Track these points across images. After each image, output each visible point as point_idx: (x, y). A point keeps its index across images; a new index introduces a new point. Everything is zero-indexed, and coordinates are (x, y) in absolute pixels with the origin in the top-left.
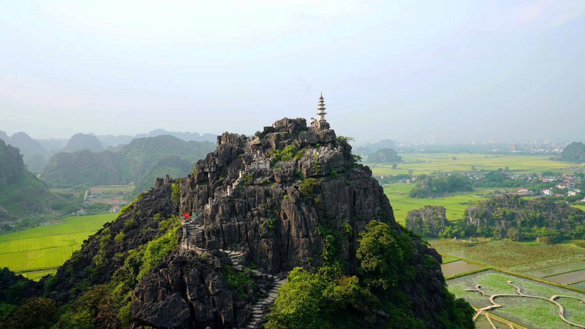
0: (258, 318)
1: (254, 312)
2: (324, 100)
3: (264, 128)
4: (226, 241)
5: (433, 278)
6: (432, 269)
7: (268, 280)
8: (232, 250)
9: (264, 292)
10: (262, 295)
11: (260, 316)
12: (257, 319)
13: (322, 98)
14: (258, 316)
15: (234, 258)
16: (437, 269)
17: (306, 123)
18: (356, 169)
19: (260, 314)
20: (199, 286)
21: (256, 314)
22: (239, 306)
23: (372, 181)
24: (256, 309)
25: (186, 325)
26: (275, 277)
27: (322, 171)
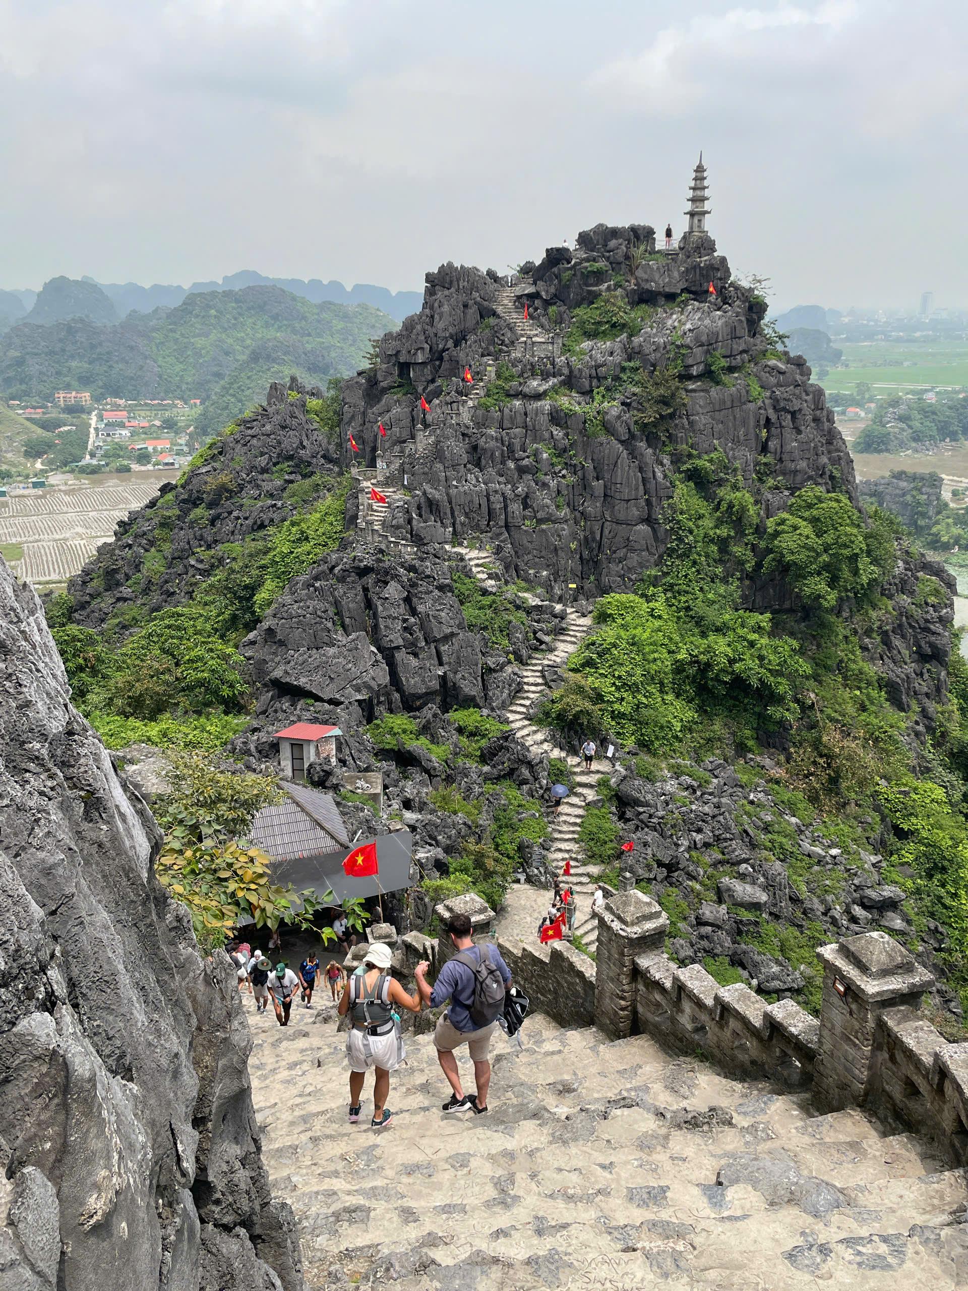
0: (534, 692)
1: (526, 680)
2: (705, 174)
3: (547, 250)
4: (459, 528)
5: (932, 627)
6: (933, 606)
7: (555, 616)
8: (471, 547)
9: (547, 639)
10: (543, 647)
11: (539, 688)
12: (532, 695)
13: (700, 169)
14: (533, 688)
15: (477, 565)
16: (946, 606)
17: (654, 239)
18: (773, 362)
19: (536, 685)
20: (405, 621)
21: (528, 684)
22: (493, 666)
23: (814, 392)
24: (529, 674)
25: (382, 699)
26: (569, 610)
27: (692, 366)
